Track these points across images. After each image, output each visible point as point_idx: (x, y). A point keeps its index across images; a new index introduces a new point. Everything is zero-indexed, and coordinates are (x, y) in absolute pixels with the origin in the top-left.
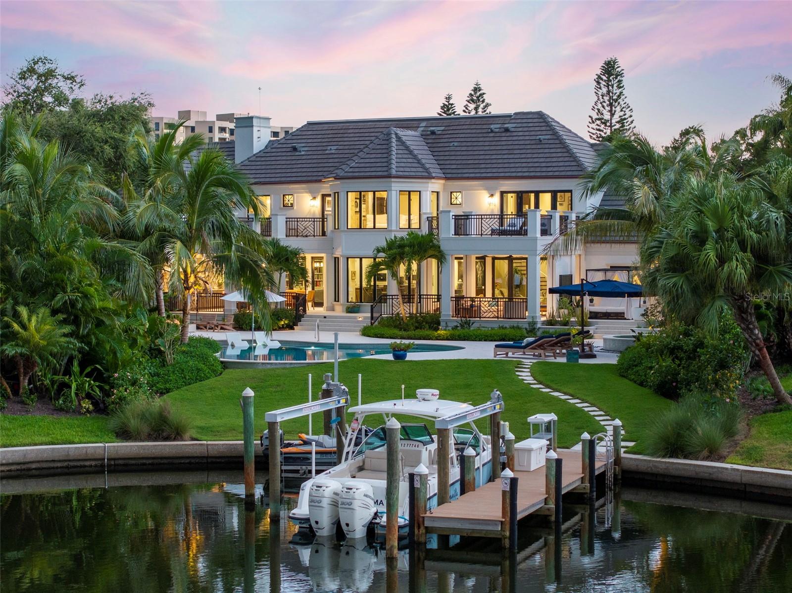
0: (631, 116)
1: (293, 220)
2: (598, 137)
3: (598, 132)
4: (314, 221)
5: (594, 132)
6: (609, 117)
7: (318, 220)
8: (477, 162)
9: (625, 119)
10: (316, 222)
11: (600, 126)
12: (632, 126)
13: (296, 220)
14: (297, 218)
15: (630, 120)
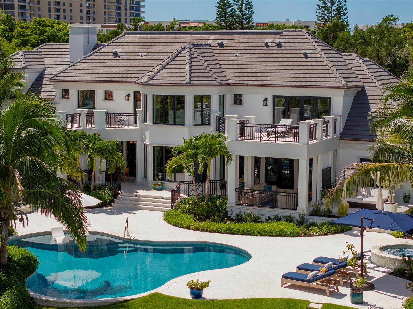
0: (345, 5)
1: (112, 115)
2: (322, 19)
3: (323, 16)
4: (128, 116)
5: (320, 15)
6: (330, 6)
7: (131, 114)
8: (254, 71)
9: (341, 7)
10: (129, 116)
11: (325, 12)
12: (346, 12)
13: (114, 115)
14: (115, 114)
15: (344, 7)
